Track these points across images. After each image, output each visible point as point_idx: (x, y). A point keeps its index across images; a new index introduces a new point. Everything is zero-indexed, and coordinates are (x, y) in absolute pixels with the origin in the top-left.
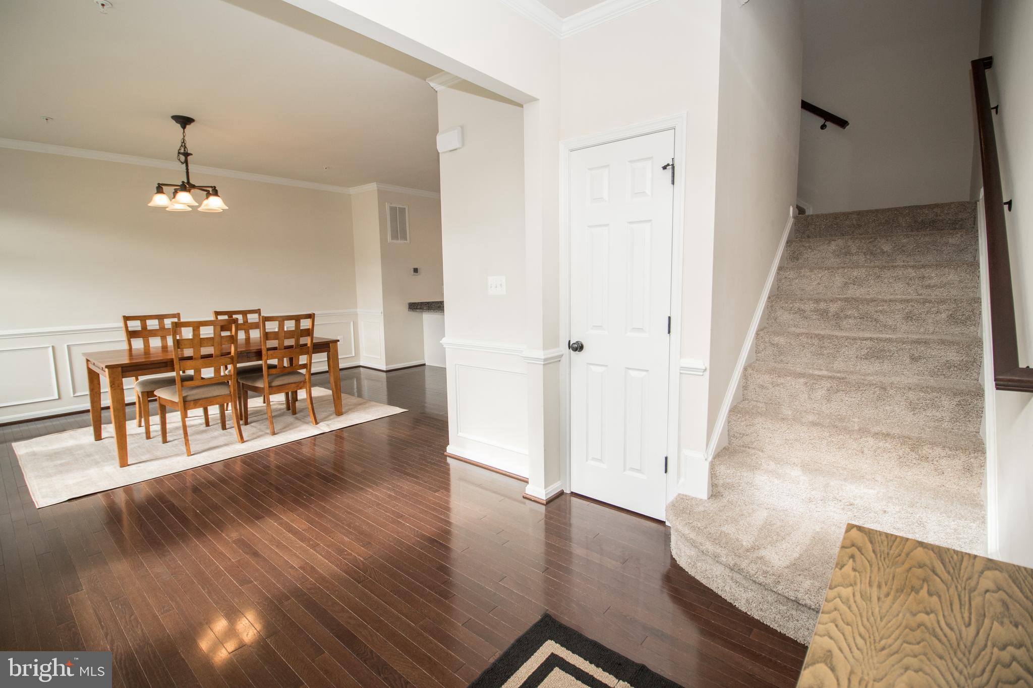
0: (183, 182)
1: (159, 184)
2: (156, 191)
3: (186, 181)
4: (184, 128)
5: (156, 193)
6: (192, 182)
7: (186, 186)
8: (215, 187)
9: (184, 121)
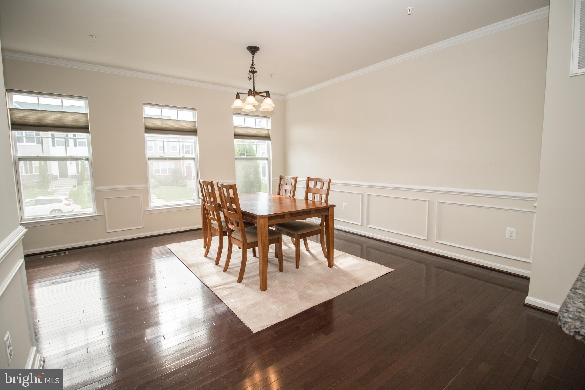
0: (250, 90)
1: (237, 93)
2: (235, 98)
3: (252, 90)
4: (253, 55)
5: (236, 99)
6: (256, 90)
7: (252, 93)
8: (268, 92)
9: (253, 50)
